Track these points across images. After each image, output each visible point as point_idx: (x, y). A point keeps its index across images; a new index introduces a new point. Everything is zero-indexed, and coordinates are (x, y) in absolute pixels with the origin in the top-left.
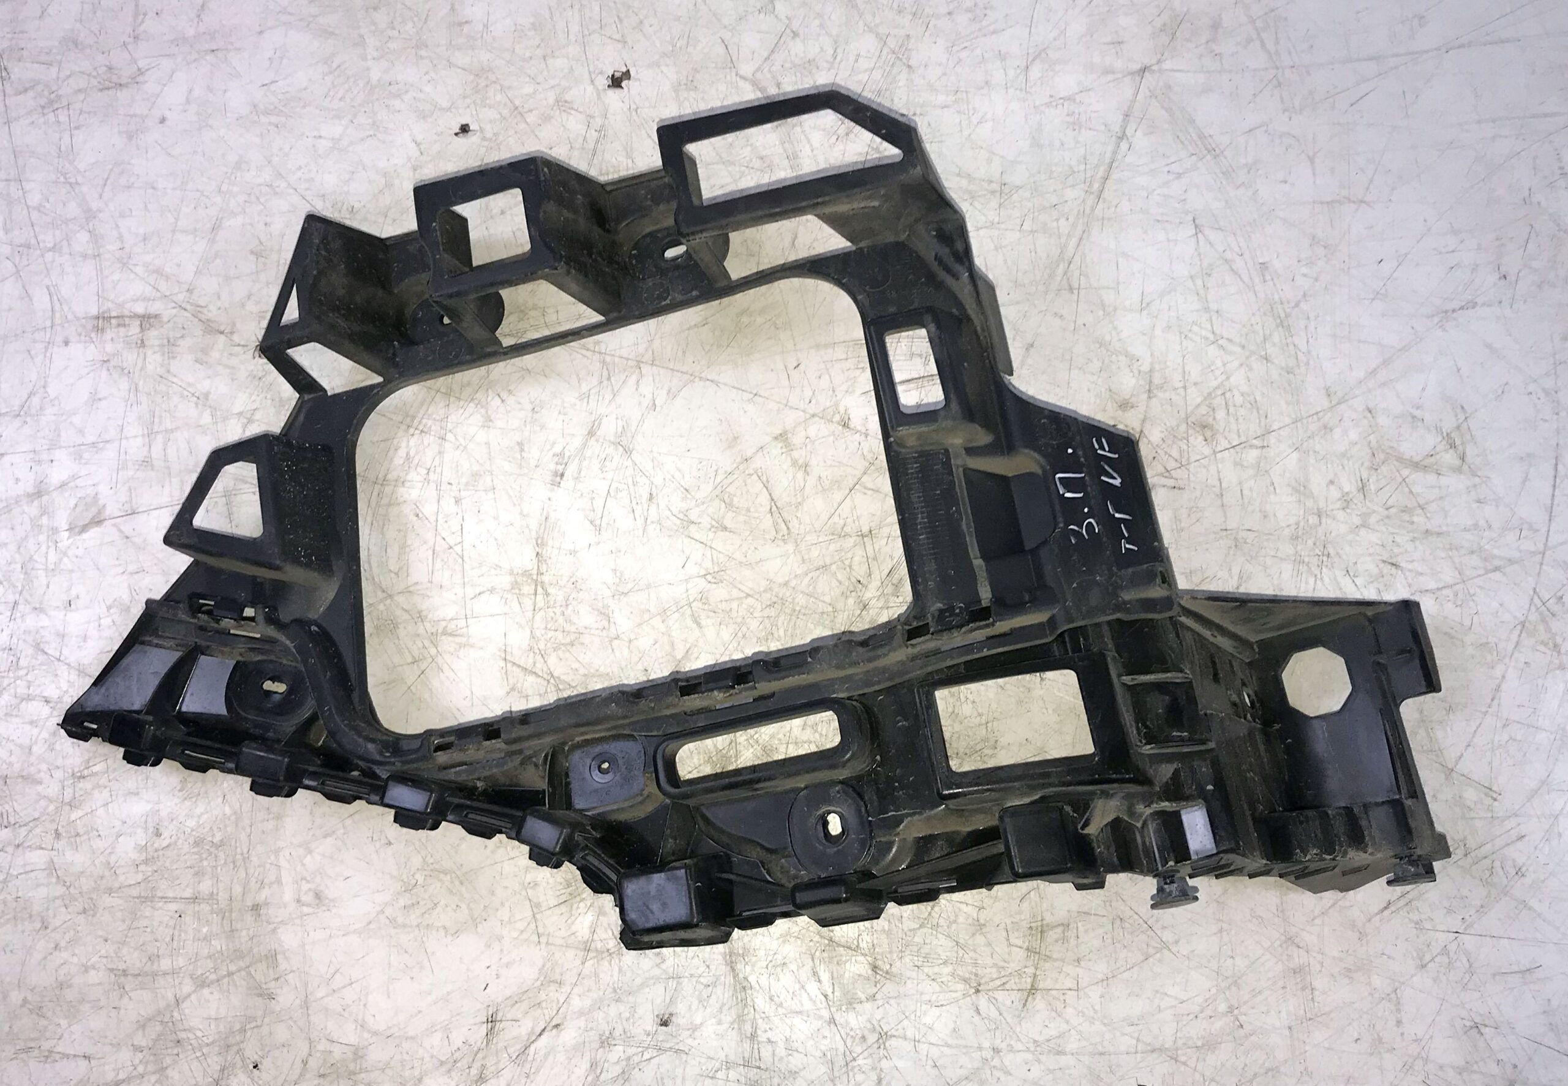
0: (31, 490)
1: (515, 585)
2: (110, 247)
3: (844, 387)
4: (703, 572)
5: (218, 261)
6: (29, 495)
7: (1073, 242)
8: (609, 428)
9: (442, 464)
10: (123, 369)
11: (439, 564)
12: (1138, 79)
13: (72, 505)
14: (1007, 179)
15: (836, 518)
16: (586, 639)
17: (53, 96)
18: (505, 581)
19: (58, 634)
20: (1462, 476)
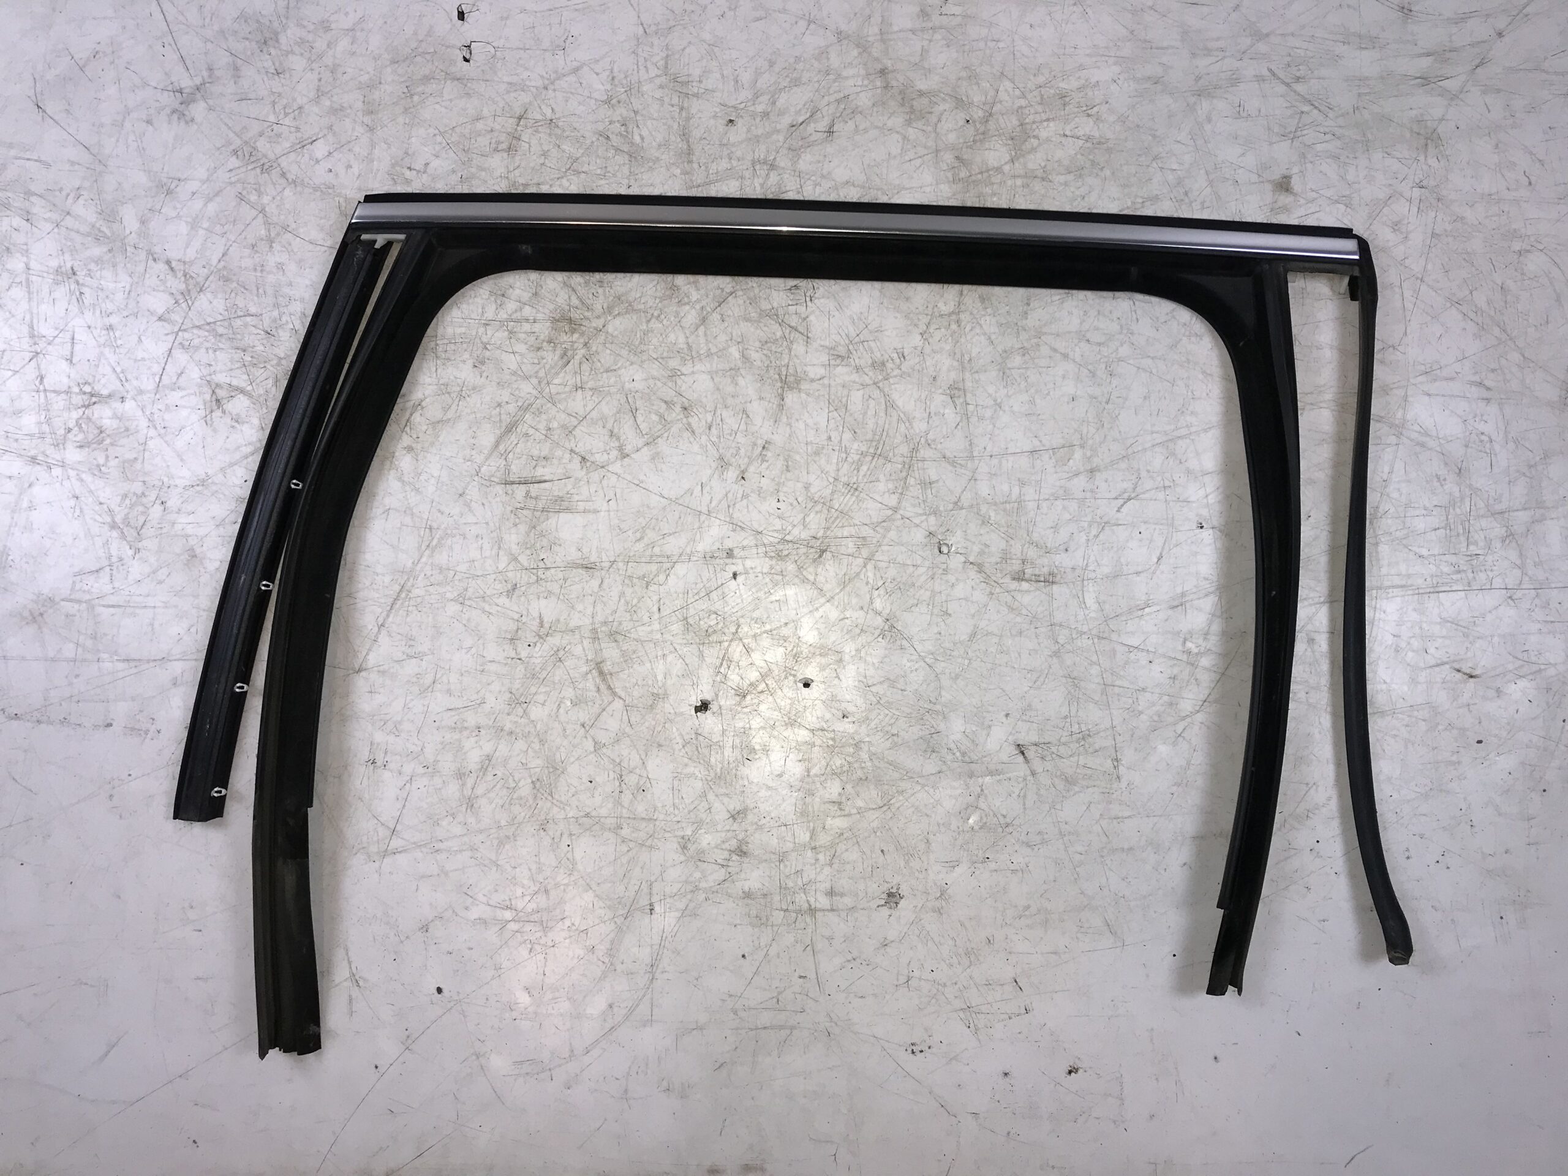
0: (1098, 474)
1: (798, 382)
2: (1043, 630)
3: (582, 483)
4: (683, 377)
5: (973, 611)
6: (1099, 470)
7: (424, 559)
8: (732, 474)
9: (837, 464)
10: (1037, 546)
11: (844, 400)
12: (364, 666)
13: (1071, 461)
14: (458, 607)
15: (597, 401)
16: (757, 344)
17: (1082, 743)
18: (804, 386)
19: (1082, 381)
20: (217, 381)
